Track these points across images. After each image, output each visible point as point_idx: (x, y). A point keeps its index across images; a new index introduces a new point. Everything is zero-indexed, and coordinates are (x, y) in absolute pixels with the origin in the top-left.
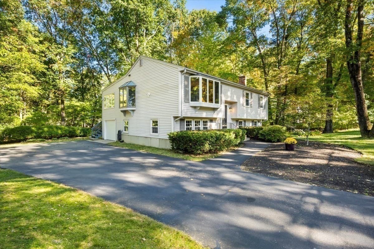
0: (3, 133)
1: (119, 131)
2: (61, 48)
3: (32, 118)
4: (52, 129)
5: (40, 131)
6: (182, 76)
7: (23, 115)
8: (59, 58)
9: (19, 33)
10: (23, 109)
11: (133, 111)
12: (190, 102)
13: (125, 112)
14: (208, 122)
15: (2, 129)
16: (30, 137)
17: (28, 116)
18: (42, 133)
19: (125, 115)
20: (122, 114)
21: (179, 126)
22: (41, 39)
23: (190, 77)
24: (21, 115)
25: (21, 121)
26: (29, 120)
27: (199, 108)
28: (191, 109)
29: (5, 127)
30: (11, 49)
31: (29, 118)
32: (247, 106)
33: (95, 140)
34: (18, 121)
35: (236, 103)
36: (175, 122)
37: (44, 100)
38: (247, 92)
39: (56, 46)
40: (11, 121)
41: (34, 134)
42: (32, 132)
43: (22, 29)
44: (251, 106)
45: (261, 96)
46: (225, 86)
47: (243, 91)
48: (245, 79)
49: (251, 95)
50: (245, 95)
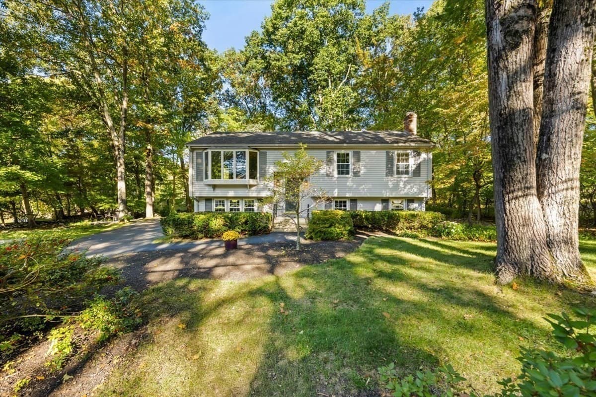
6: (192, 153)
12: (204, 180)
14: (254, 202)
21: (204, 206)
23: (204, 152)
28: (208, 187)
32: (341, 176)
38: (343, 152)
44: (356, 174)
45: (401, 152)
46: (276, 152)
47: (328, 153)
48: (411, 121)
49: (357, 156)
50: (335, 157)
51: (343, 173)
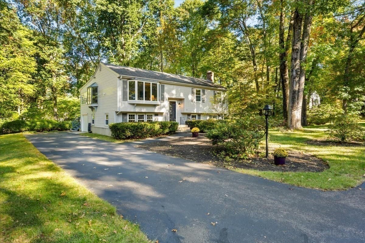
0: (3, 126)
1: (89, 124)
2: (52, 49)
3: (27, 113)
4: (43, 122)
5: (34, 124)
6: (120, 81)
7: (21, 111)
8: (52, 57)
9: (14, 41)
10: (21, 105)
11: (97, 107)
12: (128, 100)
13: (92, 108)
14: (153, 115)
15: (3, 123)
16: (23, 129)
17: (25, 111)
18: (34, 126)
19: (92, 110)
20: (90, 109)
21: (122, 119)
22: (35, 42)
23: (128, 81)
24: (19, 110)
25: (18, 116)
26: (26, 115)
27: (136, 105)
28: (130, 105)
29: (5, 121)
30: (7, 55)
31: (25, 113)
32: (197, 102)
33: (73, 132)
34: (16, 116)
35: (184, 99)
36: (117, 116)
37: (40, 97)
38: (198, 89)
39: (49, 47)
40: (10, 115)
41: (28, 128)
42: (26, 125)
43: (17, 38)
44: (203, 101)
45: (218, 92)
46: (169, 85)
47: (192, 89)
48: (212, 76)
49: (204, 92)
50: (195, 92)
51: (198, 101)
